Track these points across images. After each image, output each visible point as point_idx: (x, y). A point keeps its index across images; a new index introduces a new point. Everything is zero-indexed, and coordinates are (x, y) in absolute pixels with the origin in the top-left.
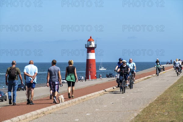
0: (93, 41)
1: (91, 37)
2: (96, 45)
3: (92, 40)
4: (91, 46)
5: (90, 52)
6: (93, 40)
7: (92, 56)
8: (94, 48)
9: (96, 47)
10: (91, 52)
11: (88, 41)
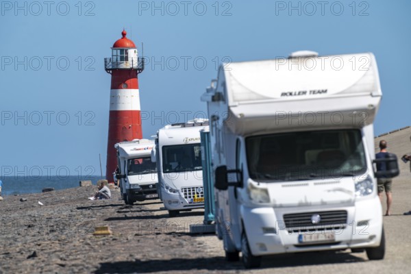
0: (134, 47)
1: (124, 34)
2: (142, 61)
3: (128, 44)
4: (125, 65)
5: (123, 85)
6: (132, 43)
7: (131, 100)
8: (136, 70)
9: (142, 69)
10: (127, 87)
11: (116, 46)
